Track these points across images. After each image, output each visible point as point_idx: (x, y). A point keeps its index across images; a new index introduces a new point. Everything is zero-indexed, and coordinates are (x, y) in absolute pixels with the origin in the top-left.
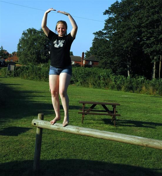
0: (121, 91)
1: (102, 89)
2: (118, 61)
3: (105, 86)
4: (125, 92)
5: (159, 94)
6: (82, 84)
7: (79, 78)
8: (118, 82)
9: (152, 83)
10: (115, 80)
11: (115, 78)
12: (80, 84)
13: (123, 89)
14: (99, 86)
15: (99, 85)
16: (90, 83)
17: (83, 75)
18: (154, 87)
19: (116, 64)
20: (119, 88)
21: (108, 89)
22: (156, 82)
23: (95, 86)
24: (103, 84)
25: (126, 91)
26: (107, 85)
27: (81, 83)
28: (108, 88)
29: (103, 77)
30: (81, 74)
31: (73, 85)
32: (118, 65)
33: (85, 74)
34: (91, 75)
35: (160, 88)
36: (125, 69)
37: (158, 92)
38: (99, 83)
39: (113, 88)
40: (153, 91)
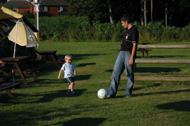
0: (111, 41)
1: (87, 42)
2: (95, 4)
3: (90, 37)
4: (116, 42)
5: (158, 41)
6: (59, 39)
7: (54, 31)
8: (106, 32)
9: (148, 28)
10: (102, 29)
11: (101, 27)
12: (57, 39)
13: (113, 39)
14: (83, 39)
15: (83, 37)
16: (70, 37)
17: (59, 27)
18: (151, 32)
19: (92, 8)
20: (108, 39)
21: (94, 41)
22: (152, 26)
23: (77, 39)
24: (88, 35)
25: (118, 40)
26: (92, 36)
27: (58, 37)
28: (94, 39)
29: (85, 27)
30: (55, 26)
31: (47, 41)
32: (95, 10)
33: (61, 26)
34: (70, 26)
35: (158, 33)
36: (105, 14)
37: (156, 38)
38: (82, 35)
39: (100, 39)
40: (151, 37)
